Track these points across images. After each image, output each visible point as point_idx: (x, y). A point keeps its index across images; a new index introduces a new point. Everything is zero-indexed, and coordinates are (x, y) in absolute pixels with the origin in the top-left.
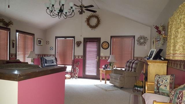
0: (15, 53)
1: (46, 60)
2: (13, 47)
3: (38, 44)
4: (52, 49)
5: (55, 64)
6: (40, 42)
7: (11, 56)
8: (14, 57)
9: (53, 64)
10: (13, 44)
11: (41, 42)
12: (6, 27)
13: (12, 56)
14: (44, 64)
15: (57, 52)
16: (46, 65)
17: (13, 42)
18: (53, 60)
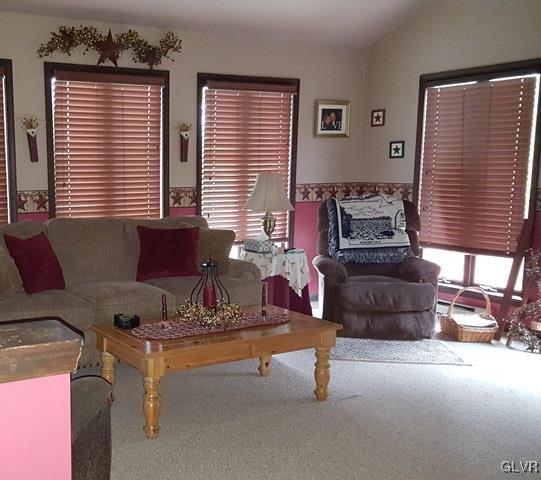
0: (193, 184)
1: (347, 218)
2: (184, 158)
3: (320, 132)
4: (397, 150)
5: (401, 239)
6: (332, 119)
7: (171, 201)
8: (186, 202)
9: (386, 242)
10: (184, 143)
11: (339, 118)
12: (145, 66)
13: (177, 199)
14: (337, 239)
15: (426, 173)
16: (344, 243)
17: (184, 134)
18: (388, 218)
